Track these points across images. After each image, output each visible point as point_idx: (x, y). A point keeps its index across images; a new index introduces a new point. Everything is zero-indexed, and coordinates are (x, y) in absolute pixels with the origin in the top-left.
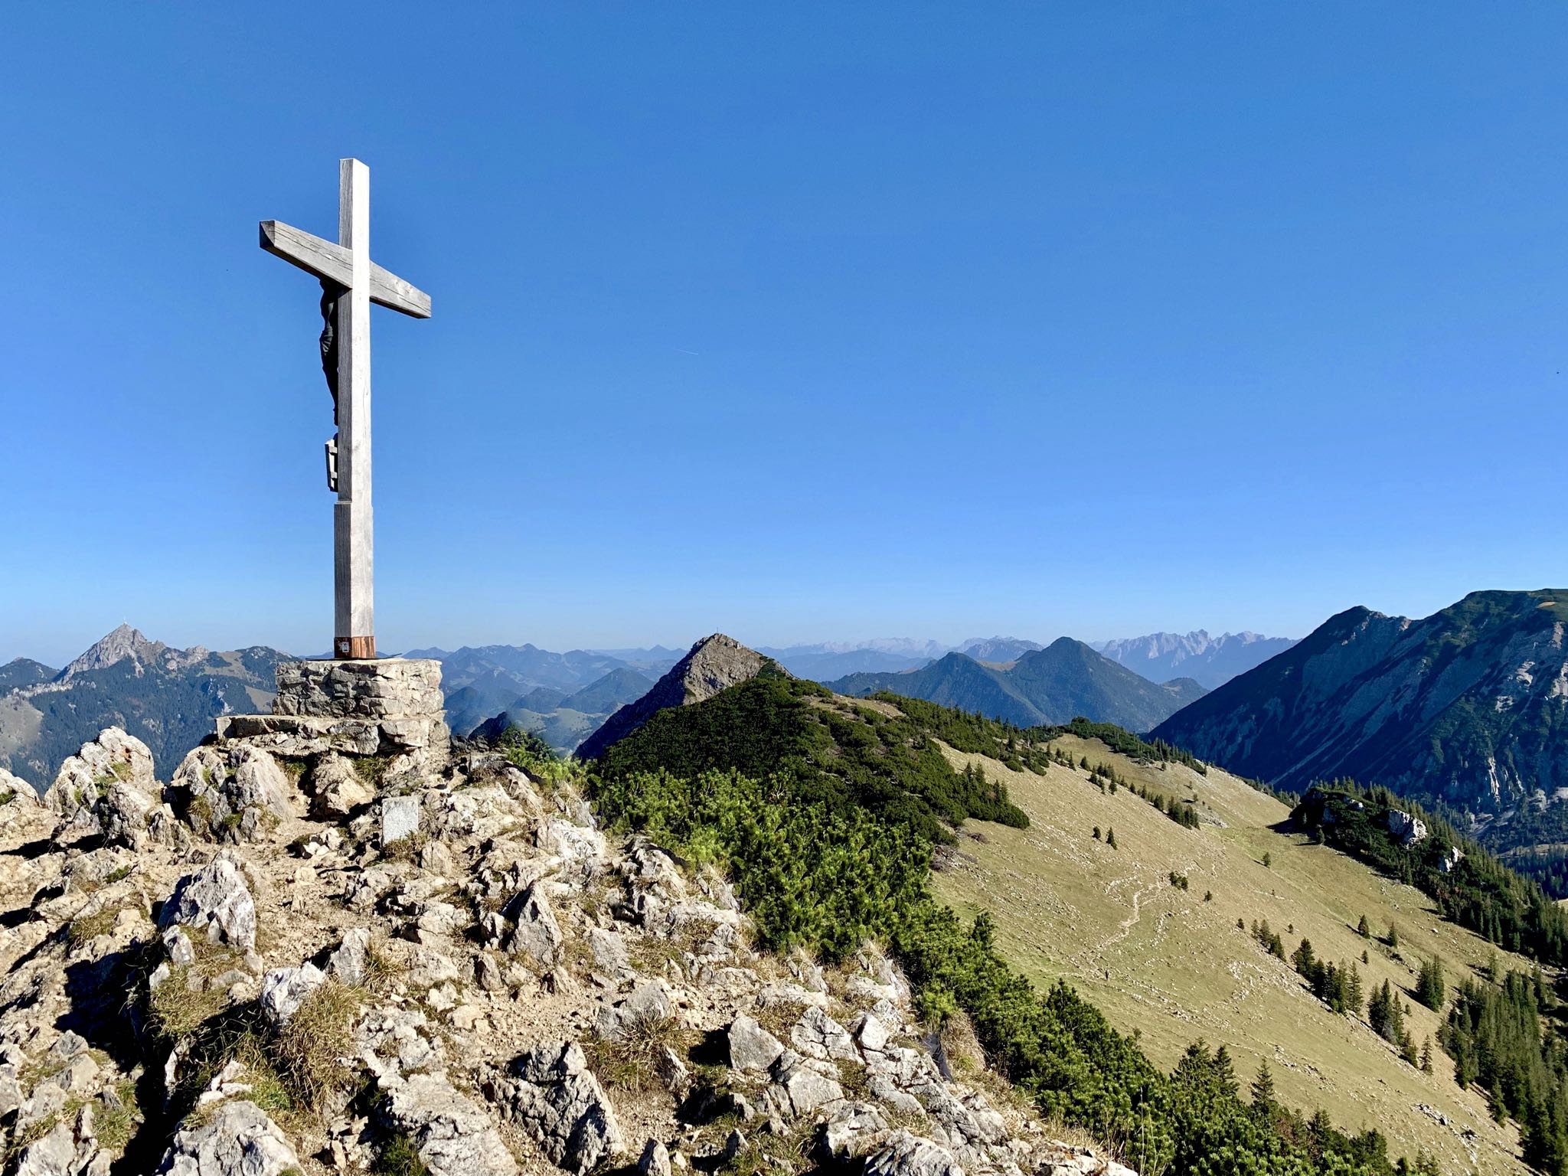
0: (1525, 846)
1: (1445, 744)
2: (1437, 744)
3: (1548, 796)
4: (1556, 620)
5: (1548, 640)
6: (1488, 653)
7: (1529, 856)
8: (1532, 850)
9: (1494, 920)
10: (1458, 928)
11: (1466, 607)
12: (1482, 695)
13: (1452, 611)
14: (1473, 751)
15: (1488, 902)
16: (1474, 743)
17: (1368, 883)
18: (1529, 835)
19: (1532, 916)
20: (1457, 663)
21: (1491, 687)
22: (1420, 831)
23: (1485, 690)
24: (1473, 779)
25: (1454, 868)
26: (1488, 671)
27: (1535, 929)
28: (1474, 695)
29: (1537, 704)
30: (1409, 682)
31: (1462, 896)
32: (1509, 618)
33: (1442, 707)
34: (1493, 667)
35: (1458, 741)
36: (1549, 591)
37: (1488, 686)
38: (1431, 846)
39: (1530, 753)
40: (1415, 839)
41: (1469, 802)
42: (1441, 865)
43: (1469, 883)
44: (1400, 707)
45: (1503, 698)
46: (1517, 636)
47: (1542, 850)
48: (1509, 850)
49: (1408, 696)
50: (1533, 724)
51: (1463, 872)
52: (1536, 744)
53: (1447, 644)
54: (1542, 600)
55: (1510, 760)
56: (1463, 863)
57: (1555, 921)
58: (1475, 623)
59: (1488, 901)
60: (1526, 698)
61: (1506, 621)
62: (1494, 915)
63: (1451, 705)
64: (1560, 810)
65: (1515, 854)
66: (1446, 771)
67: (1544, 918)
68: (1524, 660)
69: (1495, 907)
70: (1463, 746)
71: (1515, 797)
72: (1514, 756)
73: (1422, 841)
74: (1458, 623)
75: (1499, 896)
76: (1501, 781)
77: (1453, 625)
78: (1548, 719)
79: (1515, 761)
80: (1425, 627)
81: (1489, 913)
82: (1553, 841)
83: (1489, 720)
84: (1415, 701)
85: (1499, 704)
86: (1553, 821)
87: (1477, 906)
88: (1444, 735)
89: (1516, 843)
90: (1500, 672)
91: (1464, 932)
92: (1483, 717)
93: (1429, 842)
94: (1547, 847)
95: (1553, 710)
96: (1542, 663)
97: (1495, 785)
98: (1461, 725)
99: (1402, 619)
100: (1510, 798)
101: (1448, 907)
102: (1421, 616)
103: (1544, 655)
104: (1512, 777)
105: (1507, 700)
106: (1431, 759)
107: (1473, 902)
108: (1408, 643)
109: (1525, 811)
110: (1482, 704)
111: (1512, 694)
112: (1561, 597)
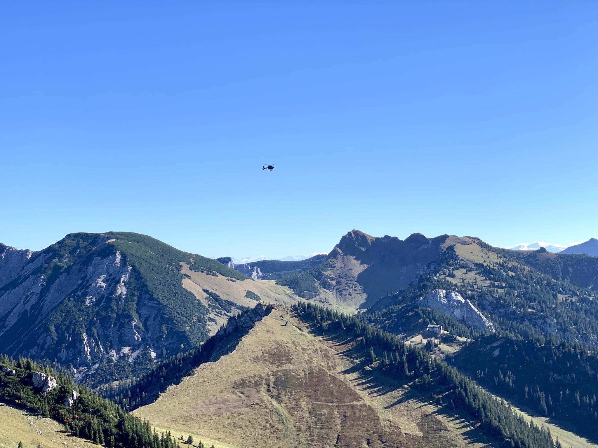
0: (106, 383)
1: (57, 327)
2: (52, 328)
3: (117, 353)
4: (117, 250)
5: (113, 261)
6: (80, 270)
7: (108, 390)
8: (110, 385)
9: (99, 431)
10: (79, 439)
11: (66, 242)
12: (78, 296)
13: (57, 246)
14: (74, 330)
15: (95, 421)
16: (74, 325)
17: (21, 420)
18: (108, 377)
19: (120, 425)
20: (62, 277)
21: (82, 291)
22: (52, 384)
23: (79, 293)
24: (75, 347)
25: (74, 403)
26: (80, 281)
27: (122, 432)
28: (73, 297)
29: (109, 300)
30: (33, 290)
31: (80, 420)
32: (91, 250)
33: (55, 305)
34: (83, 279)
35: (65, 325)
36: (111, 233)
37: (80, 290)
38: (59, 392)
39: (106, 329)
40: (50, 389)
41: (73, 362)
42: (66, 403)
43: (84, 411)
44: (28, 307)
45: (90, 297)
46: (96, 260)
47: (115, 384)
48: (97, 387)
49: (33, 300)
50: (107, 312)
51: (80, 405)
52: (109, 323)
53: (56, 265)
54: (108, 238)
55: (95, 334)
56: (80, 400)
57: (133, 425)
58: (72, 252)
59: (95, 419)
60: (103, 296)
61: (89, 251)
62: (99, 427)
63: (60, 303)
64: (124, 360)
65: (100, 389)
66: (58, 344)
67: (127, 425)
68: (101, 274)
69: (98, 423)
70: (68, 328)
71: (99, 355)
72: (98, 331)
73: (54, 389)
74: (62, 253)
75: (101, 416)
76: (90, 347)
77: (58, 254)
78: (115, 308)
79: (98, 335)
80: (42, 255)
81: (96, 427)
82: (121, 379)
83: (83, 311)
84: (37, 303)
85: (88, 301)
86: (120, 367)
87: (89, 425)
88: (56, 323)
89: (100, 382)
90: (88, 281)
91: (82, 441)
92: (79, 309)
93: (58, 390)
94: (118, 382)
95: (118, 303)
96: (110, 275)
97: (87, 349)
98: (66, 315)
99: (27, 251)
100: (96, 357)
101: (72, 428)
102: (39, 250)
103: (111, 271)
104: (97, 343)
105: (92, 298)
106: (49, 337)
107: (86, 422)
108: (32, 266)
109: (105, 362)
110: (78, 302)
111: (95, 294)
112: (118, 236)
